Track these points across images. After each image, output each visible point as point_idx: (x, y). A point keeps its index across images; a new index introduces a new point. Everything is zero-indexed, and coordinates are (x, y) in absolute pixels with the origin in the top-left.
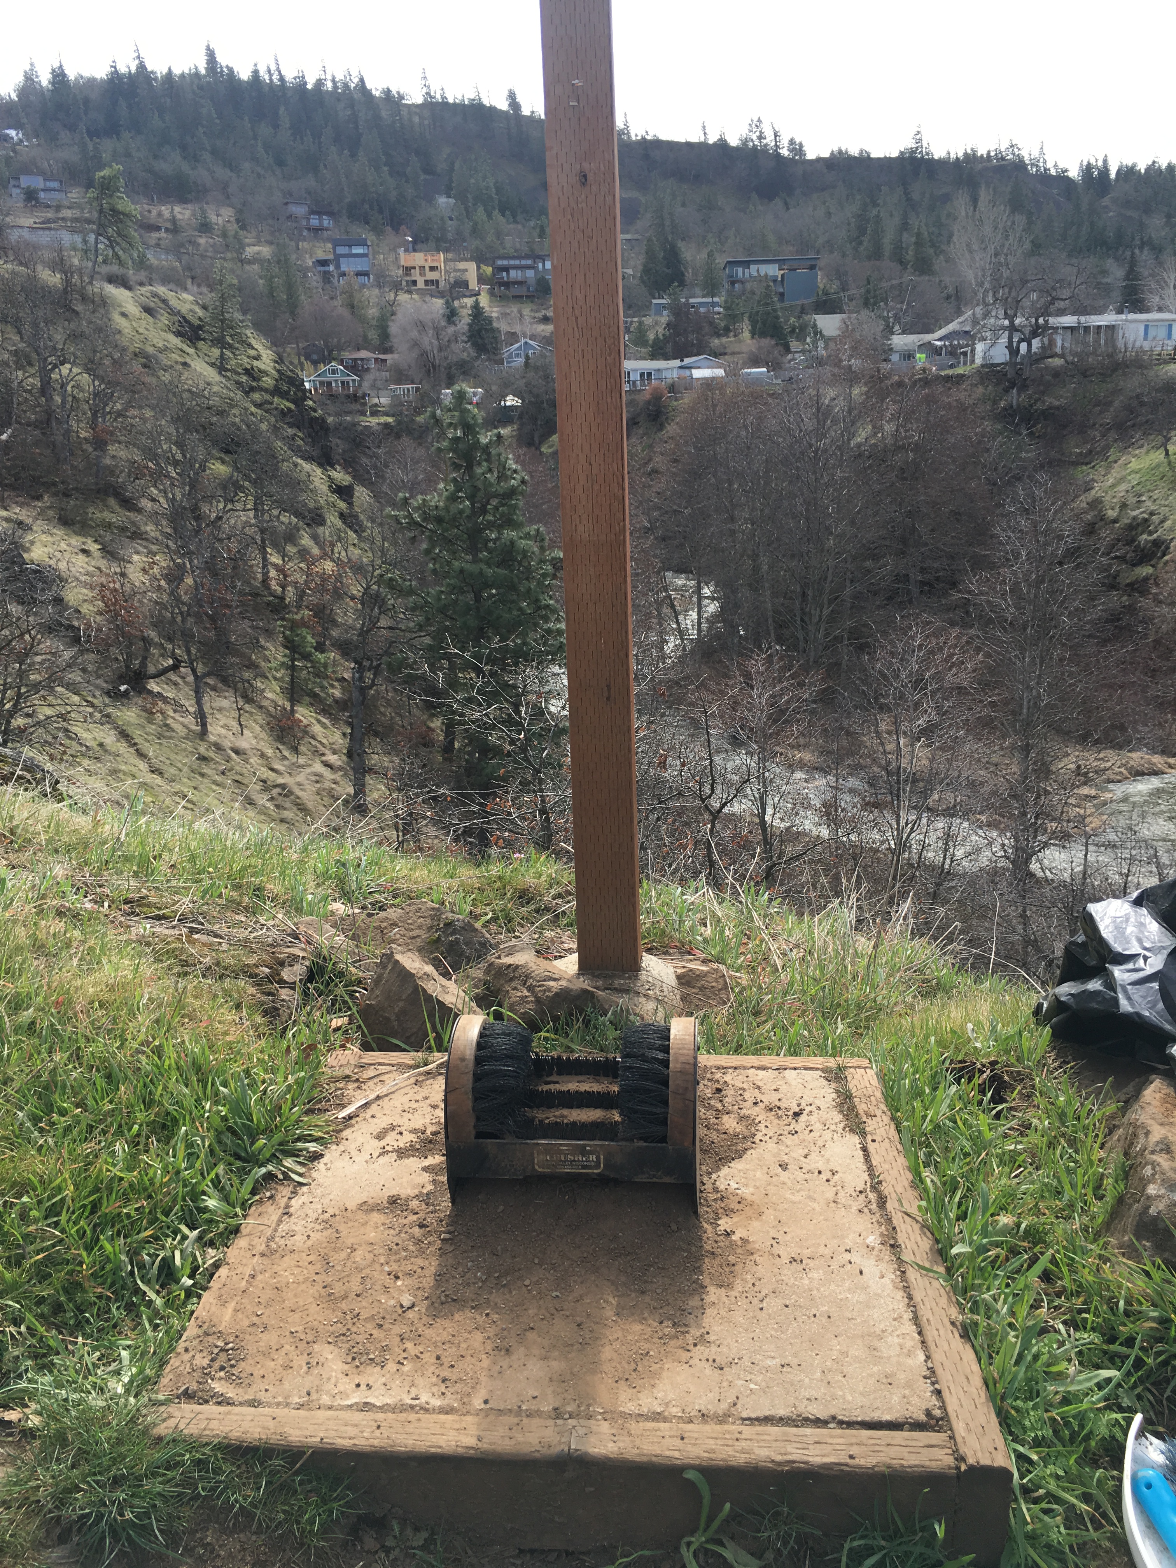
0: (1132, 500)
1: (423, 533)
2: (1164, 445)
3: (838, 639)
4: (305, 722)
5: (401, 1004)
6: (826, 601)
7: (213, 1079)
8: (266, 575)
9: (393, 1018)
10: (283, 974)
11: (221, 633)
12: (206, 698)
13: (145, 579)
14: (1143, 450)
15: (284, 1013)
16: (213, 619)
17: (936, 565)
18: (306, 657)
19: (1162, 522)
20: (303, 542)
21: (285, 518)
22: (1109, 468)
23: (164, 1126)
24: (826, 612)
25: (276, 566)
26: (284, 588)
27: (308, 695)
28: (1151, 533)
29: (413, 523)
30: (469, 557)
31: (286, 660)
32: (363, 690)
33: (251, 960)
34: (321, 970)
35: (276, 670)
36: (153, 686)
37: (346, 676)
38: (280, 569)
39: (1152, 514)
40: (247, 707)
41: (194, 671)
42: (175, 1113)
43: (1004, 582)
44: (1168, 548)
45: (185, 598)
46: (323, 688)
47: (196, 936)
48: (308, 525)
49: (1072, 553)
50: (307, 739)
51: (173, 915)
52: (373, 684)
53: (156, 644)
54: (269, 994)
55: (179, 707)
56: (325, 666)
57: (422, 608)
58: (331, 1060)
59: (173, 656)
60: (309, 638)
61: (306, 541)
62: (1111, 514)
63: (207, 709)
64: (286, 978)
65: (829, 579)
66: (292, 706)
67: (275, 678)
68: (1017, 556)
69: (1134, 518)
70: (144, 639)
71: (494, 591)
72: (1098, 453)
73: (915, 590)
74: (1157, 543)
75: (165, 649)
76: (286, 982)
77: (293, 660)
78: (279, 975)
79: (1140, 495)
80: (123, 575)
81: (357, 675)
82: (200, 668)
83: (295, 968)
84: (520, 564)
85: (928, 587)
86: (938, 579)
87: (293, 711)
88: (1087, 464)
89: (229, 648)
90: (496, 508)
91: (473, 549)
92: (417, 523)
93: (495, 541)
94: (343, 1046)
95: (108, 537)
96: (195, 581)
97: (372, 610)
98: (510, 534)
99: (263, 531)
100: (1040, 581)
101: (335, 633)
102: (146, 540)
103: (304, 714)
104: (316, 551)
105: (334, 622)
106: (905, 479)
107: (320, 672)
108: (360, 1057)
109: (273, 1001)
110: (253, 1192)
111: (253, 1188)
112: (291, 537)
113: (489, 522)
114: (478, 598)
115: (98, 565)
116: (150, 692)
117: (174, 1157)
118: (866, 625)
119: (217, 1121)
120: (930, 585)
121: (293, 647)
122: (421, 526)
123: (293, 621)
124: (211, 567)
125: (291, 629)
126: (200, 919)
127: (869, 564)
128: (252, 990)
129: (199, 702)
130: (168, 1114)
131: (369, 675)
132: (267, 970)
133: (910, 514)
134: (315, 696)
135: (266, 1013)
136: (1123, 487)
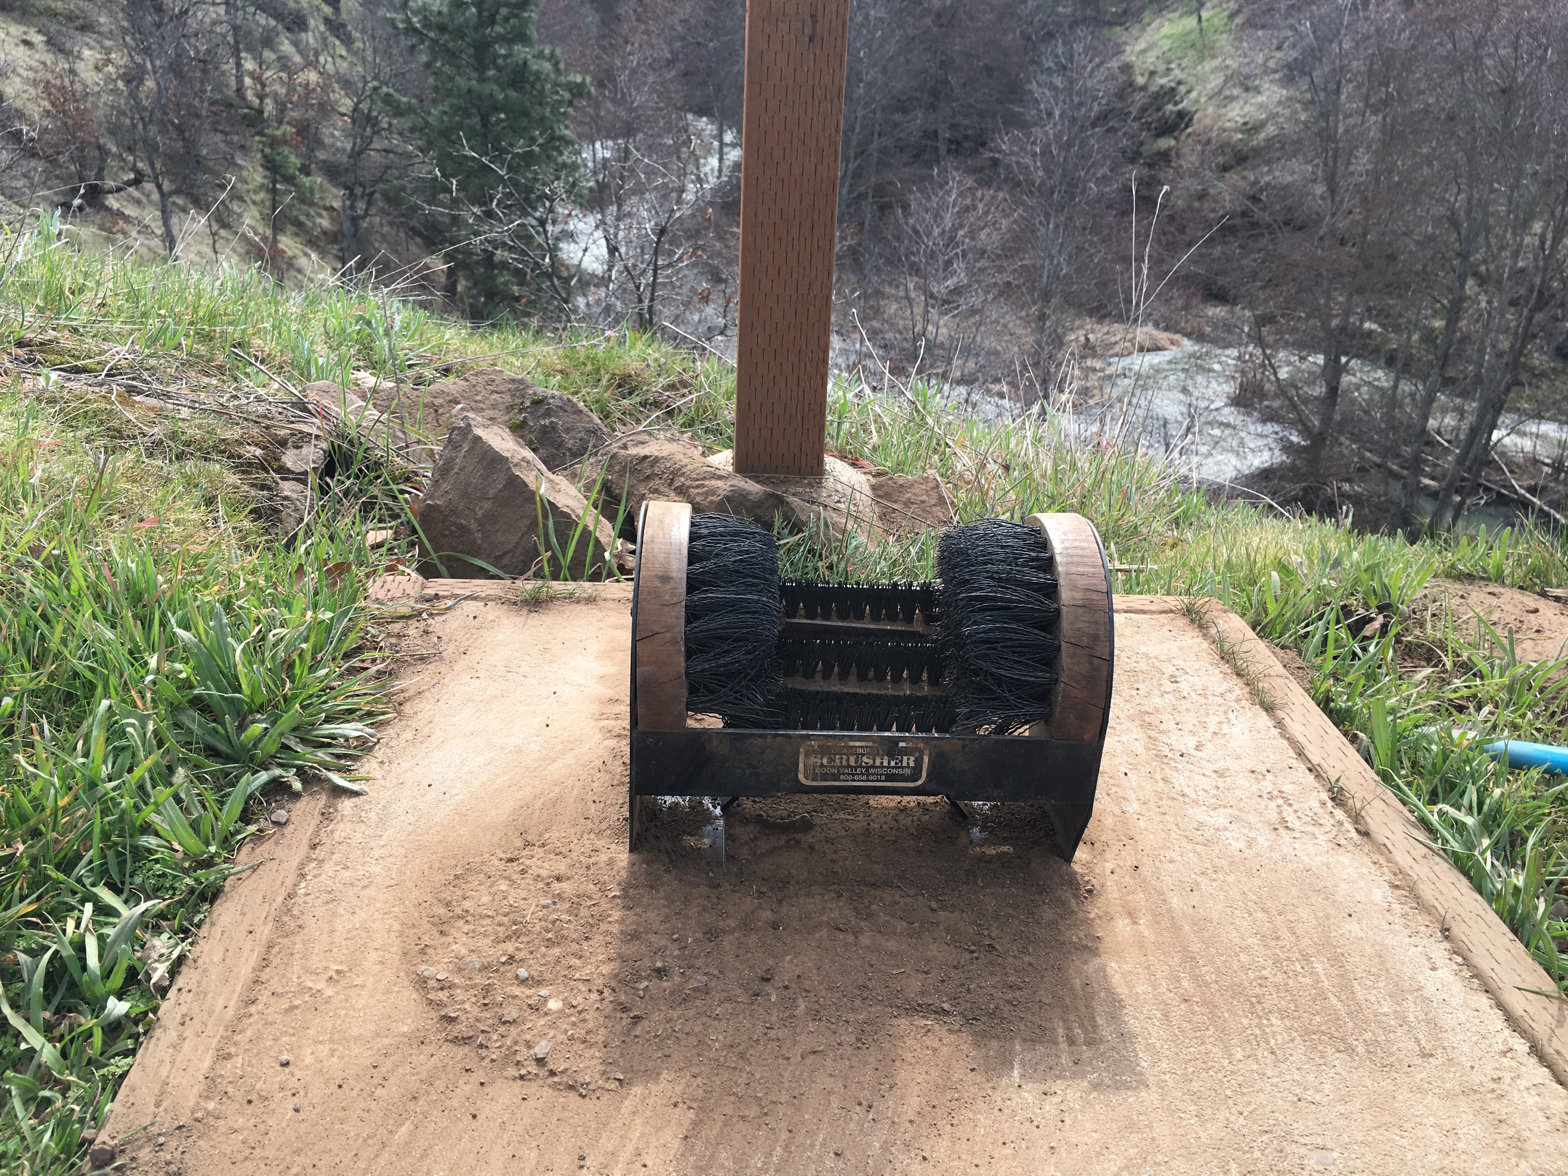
0: (1162, 67)
1: (422, 42)
2: (1198, 11)
3: (862, 196)
4: (289, 253)
5: (487, 505)
6: (852, 154)
7: (164, 614)
8: (240, 80)
9: (474, 526)
10: (284, 458)
11: (190, 145)
12: (174, 220)
13: (98, 78)
14: (1177, 14)
15: (288, 515)
16: (180, 129)
17: (965, 122)
18: (289, 179)
19: (1189, 92)
20: (283, 48)
21: (262, 19)
22: (1143, 30)
23: (69, 698)
24: (852, 166)
25: (251, 74)
26: (261, 98)
27: (293, 224)
28: (1176, 104)
29: (411, 30)
30: (475, 75)
31: (266, 181)
32: (355, 220)
33: (232, 433)
34: (347, 460)
35: (255, 192)
36: (112, 202)
37: (336, 204)
38: (258, 79)
39: (1179, 83)
40: (222, 232)
41: (159, 187)
42: (89, 675)
43: (1034, 143)
44: (1191, 120)
45: (145, 103)
46: (308, 215)
47: (138, 398)
48: (289, 29)
49: (1103, 117)
50: (293, 273)
51: (99, 367)
52: (366, 214)
53: (114, 155)
54: (263, 487)
55: (145, 230)
56: (312, 191)
57: (421, 130)
58: (374, 588)
59: (134, 169)
60: (293, 158)
61: (286, 47)
62: (1140, 80)
63: (175, 231)
64: (289, 465)
65: (857, 130)
66: (275, 234)
67: (254, 203)
68: (1050, 114)
69: (1162, 87)
70: (99, 147)
71: (502, 116)
72: (1133, 14)
73: (943, 148)
74: (1181, 115)
75: (124, 160)
76: (289, 471)
77: (274, 182)
78: (278, 459)
79: (1169, 62)
80: (72, 71)
81: (348, 203)
82: (167, 186)
83: (305, 450)
84: (533, 87)
85: (956, 147)
86: (966, 137)
87: (275, 241)
88: (1121, 25)
89: (199, 163)
90: (506, 19)
91: (481, 67)
92: (415, 30)
93: (505, 57)
94: (390, 569)
95: (53, 28)
96: (158, 83)
97: (364, 130)
98: (522, 52)
99: (236, 29)
100: (1070, 144)
101: (321, 155)
102: (99, 33)
103: (288, 243)
104: (297, 59)
105: (320, 144)
106: (942, 26)
107: (305, 199)
108: (423, 587)
109: (270, 499)
110: (246, 817)
111: (245, 811)
112: (268, 41)
113: (498, 34)
114: (485, 122)
115: (43, 59)
116: (108, 209)
117: (86, 755)
118: (891, 183)
119: (169, 690)
120: (958, 143)
121: (272, 167)
122: (420, 33)
123: (273, 138)
124: (176, 68)
125: (272, 146)
126: (145, 375)
127: (898, 117)
128: (232, 478)
129: (166, 223)
130: (76, 675)
131: (361, 206)
132: (259, 452)
133: (943, 65)
134: (299, 225)
135: (256, 514)
136: (1155, 52)
